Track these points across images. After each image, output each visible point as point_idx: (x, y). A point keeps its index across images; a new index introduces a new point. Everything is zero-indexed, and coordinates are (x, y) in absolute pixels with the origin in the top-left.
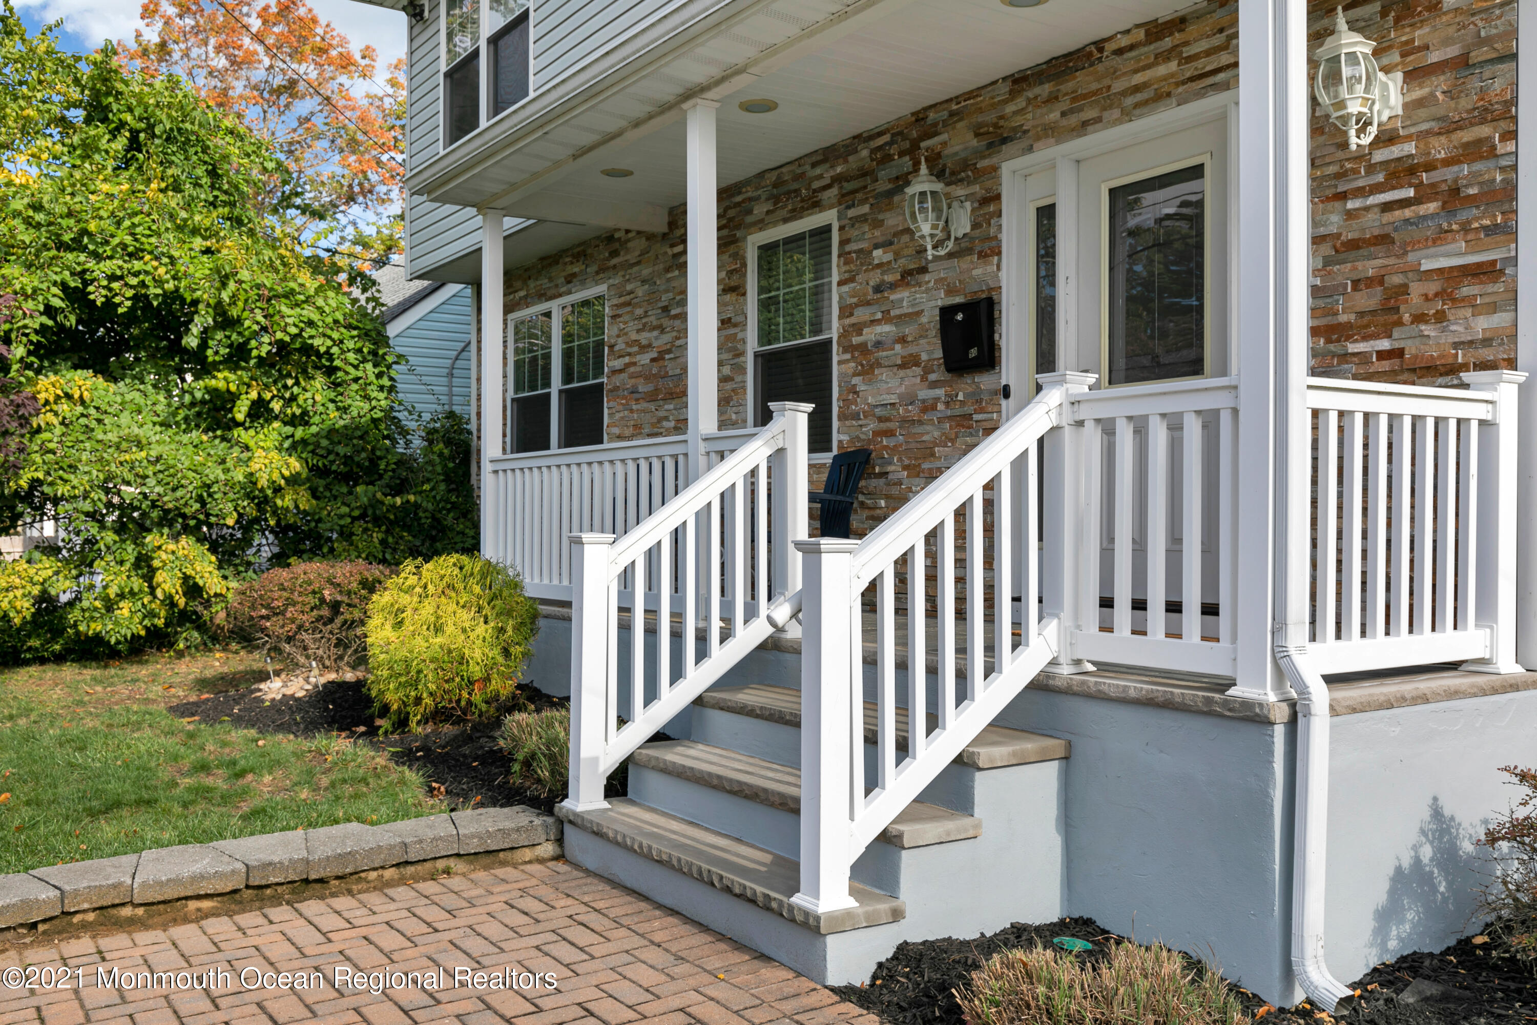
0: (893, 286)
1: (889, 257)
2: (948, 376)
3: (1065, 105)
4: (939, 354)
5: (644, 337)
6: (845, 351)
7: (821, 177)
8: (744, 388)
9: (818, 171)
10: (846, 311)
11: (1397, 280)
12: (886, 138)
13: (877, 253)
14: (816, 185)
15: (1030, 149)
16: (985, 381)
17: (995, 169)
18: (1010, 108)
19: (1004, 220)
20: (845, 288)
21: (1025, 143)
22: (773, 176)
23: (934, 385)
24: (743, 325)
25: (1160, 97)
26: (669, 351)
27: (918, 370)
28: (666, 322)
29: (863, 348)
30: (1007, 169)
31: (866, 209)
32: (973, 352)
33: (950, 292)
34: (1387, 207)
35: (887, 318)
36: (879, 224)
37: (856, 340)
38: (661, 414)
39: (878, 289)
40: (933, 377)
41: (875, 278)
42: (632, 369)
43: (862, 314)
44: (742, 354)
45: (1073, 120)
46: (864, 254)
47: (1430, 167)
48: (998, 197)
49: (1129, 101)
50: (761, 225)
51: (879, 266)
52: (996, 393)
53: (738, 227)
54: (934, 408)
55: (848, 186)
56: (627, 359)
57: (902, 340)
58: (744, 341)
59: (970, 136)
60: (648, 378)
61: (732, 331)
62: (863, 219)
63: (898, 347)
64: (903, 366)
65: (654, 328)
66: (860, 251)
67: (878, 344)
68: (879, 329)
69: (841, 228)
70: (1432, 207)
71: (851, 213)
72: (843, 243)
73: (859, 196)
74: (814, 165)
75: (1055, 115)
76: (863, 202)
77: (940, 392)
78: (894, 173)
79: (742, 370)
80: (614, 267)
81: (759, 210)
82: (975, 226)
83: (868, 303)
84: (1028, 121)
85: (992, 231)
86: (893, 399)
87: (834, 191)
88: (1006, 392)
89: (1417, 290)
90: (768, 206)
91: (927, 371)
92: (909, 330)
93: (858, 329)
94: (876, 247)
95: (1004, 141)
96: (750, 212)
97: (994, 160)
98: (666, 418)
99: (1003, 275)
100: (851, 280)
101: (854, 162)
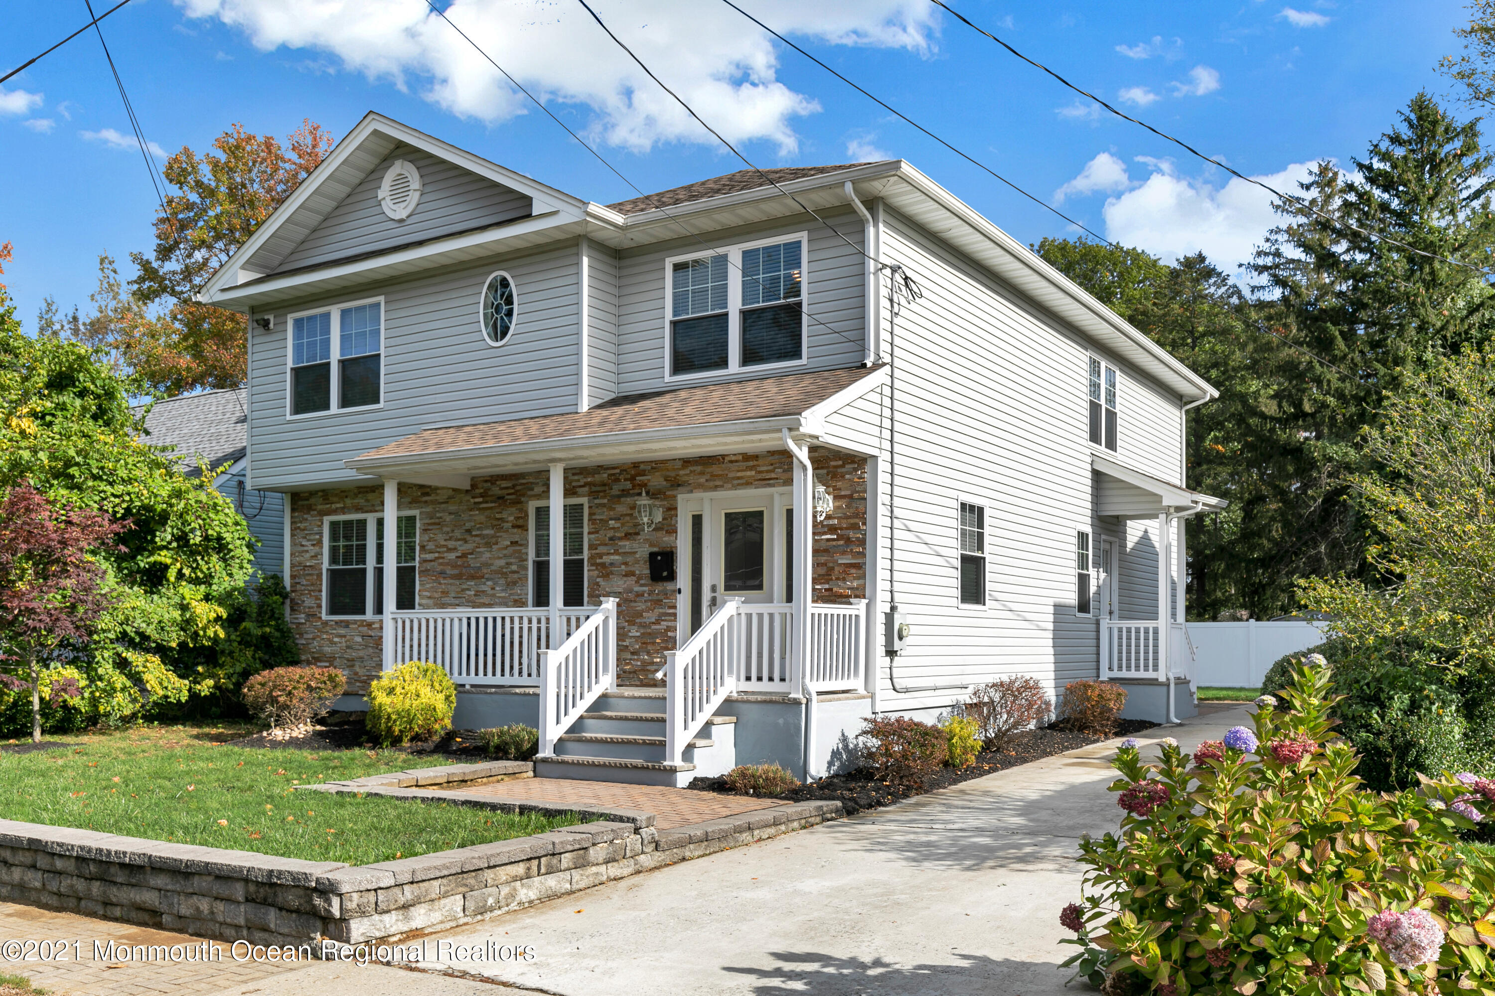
0: (620, 539)
1: (618, 525)
2: (650, 582)
3: (708, 477)
4: (648, 572)
5: (451, 544)
6: (592, 565)
7: (578, 481)
8: (526, 578)
9: (576, 477)
10: (591, 547)
11: (831, 565)
12: (618, 471)
13: (611, 522)
14: (574, 484)
15: (691, 492)
16: (669, 586)
17: (675, 497)
18: (682, 472)
19: (678, 519)
20: (593, 536)
21: (689, 488)
23: (642, 585)
24: (526, 546)
25: (748, 484)
26: (471, 554)
27: (634, 578)
28: (468, 537)
29: (603, 565)
30: (680, 497)
31: (605, 501)
32: (665, 574)
33: (651, 545)
34: (828, 540)
35: (616, 552)
36: (612, 509)
37: (598, 561)
38: (464, 587)
39: (611, 539)
40: (642, 582)
41: (610, 534)
42: (440, 560)
43: (602, 549)
44: (526, 560)
45: (711, 484)
46: (604, 522)
47: (841, 529)
48: (676, 509)
49: (736, 482)
50: (539, 497)
51: (613, 528)
52: (674, 591)
53: (523, 495)
54: (643, 595)
55: (594, 489)
56: (437, 555)
57: (626, 564)
58: (527, 554)
59: (662, 479)
60: (454, 566)
61: (518, 548)
62: (604, 505)
63: (623, 567)
64: (626, 575)
65: (458, 540)
66: (601, 520)
67: (612, 564)
68: (612, 557)
69: (590, 507)
70: (842, 542)
71: (597, 501)
72: (590, 514)
73: (601, 494)
74: (574, 474)
75: (702, 480)
76: (603, 497)
77: (646, 589)
78: (621, 488)
79: (526, 569)
80: (426, 502)
81: (538, 490)
82: (664, 519)
83: (606, 545)
84: (691, 479)
85: (673, 522)
86: (620, 590)
87: (586, 489)
88: (680, 591)
89: (837, 569)
91: (639, 578)
92: (629, 559)
93: (600, 556)
94: (611, 519)
95: (679, 485)
96: (532, 489)
97: (674, 493)
98: (469, 590)
99: (678, 542)
100: (597, 532)
101: (597, 478)
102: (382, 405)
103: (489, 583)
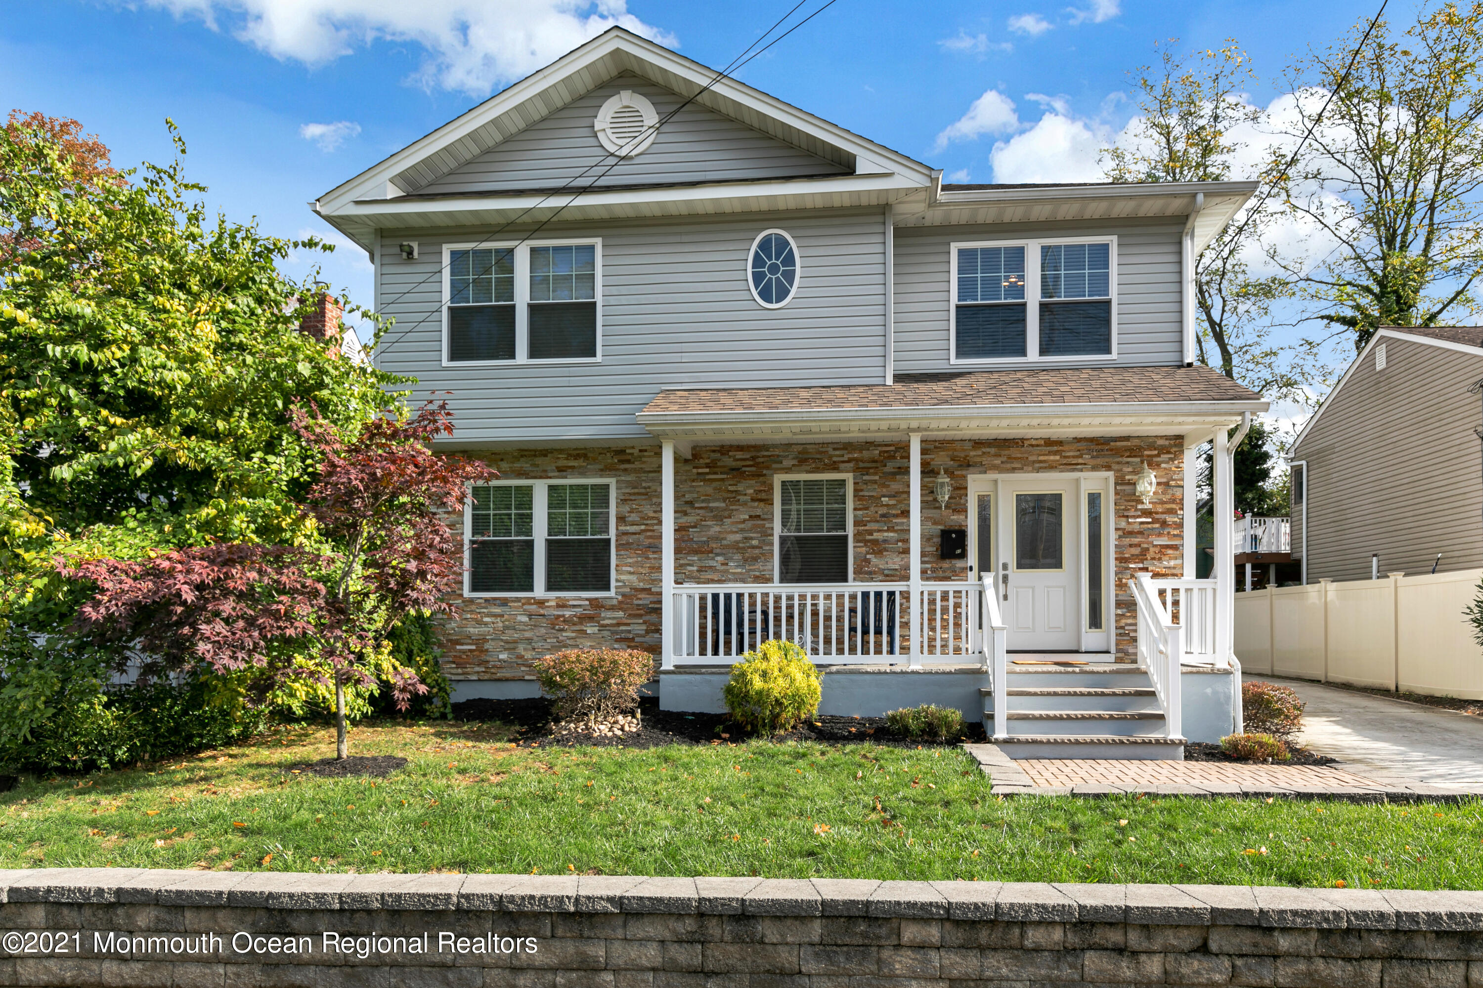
0: (896, 516)
1: (893, 502)
3: (1004, 459)
6: (858, 542)
7: (840, 456)
8: (771, 553)
9: (837, 453)
10: (856, 523)
11: (1145, 546)
12: (892, 448)
13: (884, 499)
14: (835, 459)
15: (985, 472)
16: (959, 564)
17: (964, 477)
18: (972, 453)
19: (969, 498)
20: (858, 512)
21: (981, 469)
22: (800, 448)
24: (771, 520)
25: (1051, 467)
26: (695, 527)
28: (689, 510)
29: (875, 542)
30: (970, 478)
31: (877, 478)
32: (959, 551)
34: (1142, 523)
35: (890, 530)
36: (884, 485)
37: (867, 538)
39: (883, 516)
41: (884, 511)
42: (649, 534)
43: (871, 526)
44: (772, 535)
45: (1009, 466)
46: (876, 499)
47: (1157, 513)
48: (966, 488)
49: (1037, 465)
50: (788, 470)
51: (887, 505)
52: (965, 568)
55: (861, 465)
56: (643, 527)
58: (772, 529)
59: (948, 459)
62: (875, 482)
66: (870, 497)
67: (885, 541)
68: (886, 534)
69: (855, 483)
70: (1157, 525)
71: (865, 478)
72: (856, 490)
73: (872, 471)
74: (834, 449)
75: (998, 462)
76: (875, 474)
77: (929, 566)
78: (898, 465)
80: (625, 470)
81: (787, 463)
83: (877, 522)
84: (986, 460)
85: (962, 501)
86: (897, 567)
87: (851, 465)
88: (971, 568)
89: (1152, 549)
90: (795, 462)
93: (870, 533)
94: (884, 496)
95: (969, 466)
96: (779, 462)
97: (964, 473)
98: (692, 565)
99: (967, 522)
100: (864, 509)
101: (866, 454)
102: (599, 358)
103: (719, 558)
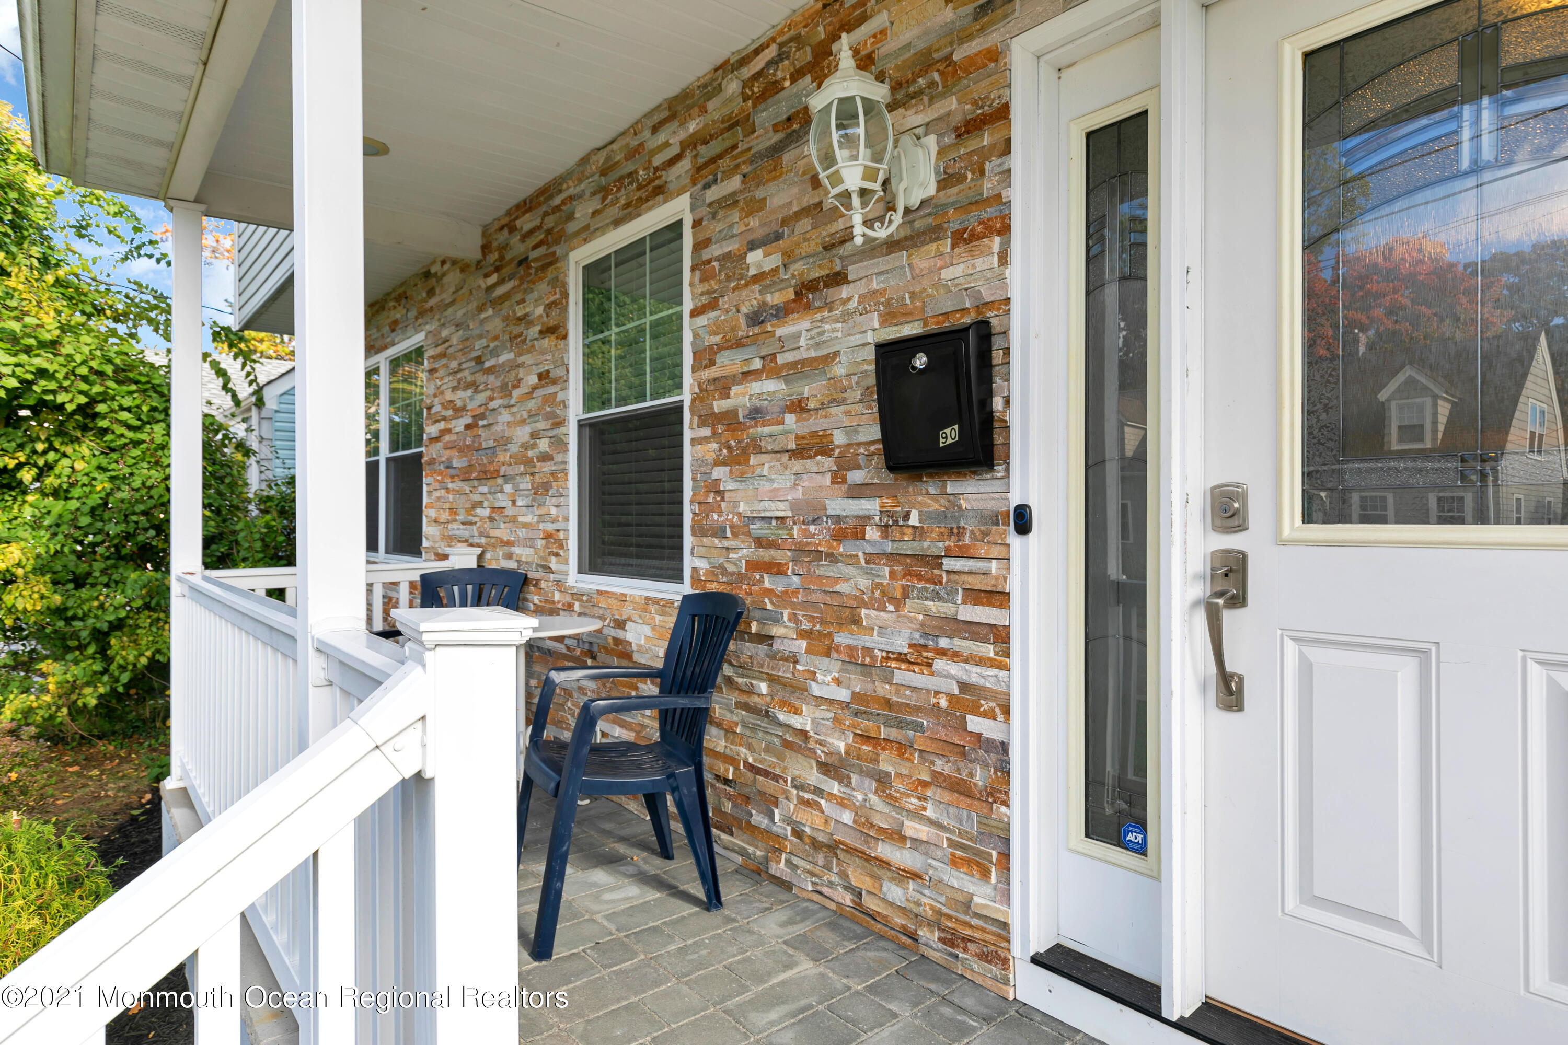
0: (782, 312)
1: (775, 260)
2: (888, 478)
4: (874, 432)
5: (460, 396)
6: (702, 424)
7: (667, 144)
8: (565, 471)
9: (662, 137)
10: (705, 358)
13: (755, 258)
14: (658, 161)
16: (973, 497)
17: (996, 54)
19: (1016, 160)
20: (702, 320)
22: (601, 158)
23: (858, 492)
24: (564, 381)
26: (482, 416)
27: (828, 463)
28: (481, 378)
29: (729, 419)
30: (1023, 51)
31: (735, 183)
32: (950, 435)
33: (889, 318)
35: (771, 368)
36: (755, 206)
37: (719, 406)
38: (476, 497)
39: (755, 319)
40: (856, 476)
41: (750, 299)
42: (447, 438)
43: (729, 362)
44: (560, 423)
46: (735, 260)
48: (1003, 113)
50: (587, 234)
51: (757, 278)
52: (996, 518)
53: (557, 242)
54: (858, 534)
55: (707, 152)
56: (442, 425)
57: (798, 407)
58: (567, 404)
60: (463, 450)
61: (551, 389)
62: (730, 202)
63: (790, 419)
64: (799, 453)
65: (468, 386)
66: (726, 258)
67: (756, 413)
68: (756, 387)
69: (697, 224)
71: (713, 194)
72: (698, 247)
73: (725, 163)
74: (656, 129)
76: (728, 174)
77: (871, 506)
78: (785, 112)
79: (560, 444)
80: (431, 309)
81: (583, 211)
82: (946, 181)
83: (739, 344)
85: (988, 187)
86: (782, 510)
87: (686, 164)
88: (1021, 520)
90: (595, 204)
91: (845, 464)
92: (811, 390)
93: (723, 386)
94: (752, 246)
96: (570, 217)
97: (993, 38)
98: (480, 504)
99: (1014, 273)
100: (712, 305)
101: (716, 109)
103: (508, 488)
